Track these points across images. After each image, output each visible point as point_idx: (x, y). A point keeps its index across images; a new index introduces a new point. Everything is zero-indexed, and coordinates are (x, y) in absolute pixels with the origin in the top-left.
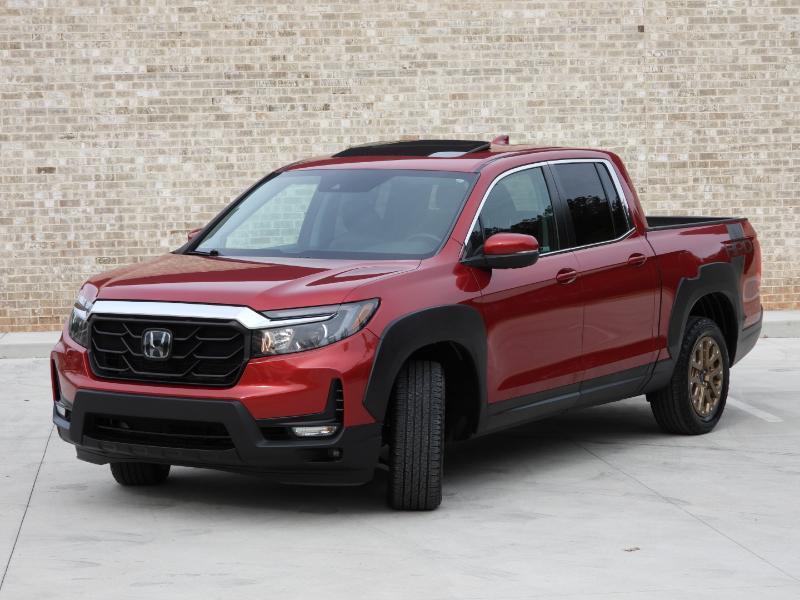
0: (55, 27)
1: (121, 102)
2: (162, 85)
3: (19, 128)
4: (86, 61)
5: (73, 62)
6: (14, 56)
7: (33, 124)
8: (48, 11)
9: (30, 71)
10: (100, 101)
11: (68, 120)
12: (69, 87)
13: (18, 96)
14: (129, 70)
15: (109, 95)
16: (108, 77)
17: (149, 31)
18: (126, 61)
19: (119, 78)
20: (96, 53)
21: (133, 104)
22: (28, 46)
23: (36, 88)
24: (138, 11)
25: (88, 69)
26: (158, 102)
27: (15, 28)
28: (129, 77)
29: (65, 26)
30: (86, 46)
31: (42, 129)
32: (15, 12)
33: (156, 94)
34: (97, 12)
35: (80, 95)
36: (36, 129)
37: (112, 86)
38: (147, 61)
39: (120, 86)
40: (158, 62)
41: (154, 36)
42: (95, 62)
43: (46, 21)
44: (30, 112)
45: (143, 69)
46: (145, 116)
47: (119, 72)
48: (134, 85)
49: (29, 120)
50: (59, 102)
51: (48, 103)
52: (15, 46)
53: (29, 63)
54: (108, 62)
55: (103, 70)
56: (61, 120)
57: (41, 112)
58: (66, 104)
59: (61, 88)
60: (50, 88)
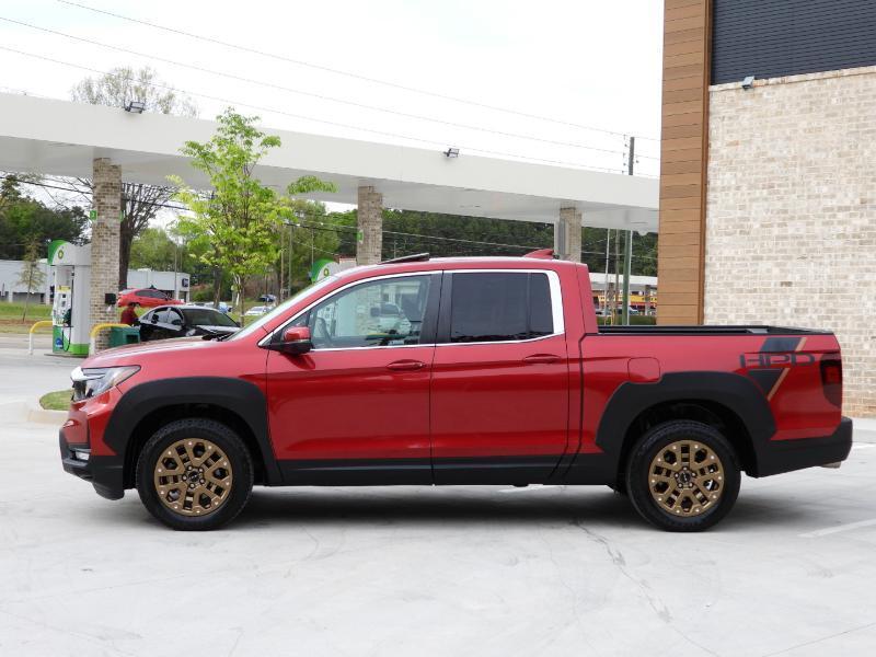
0: (798, 170)
1: (840, 229)
2: (871, 215)
3: (770, 251)
4: (818, 196)
5: (809, 197)
6: (770, 194)
7: (780, 247)
8: (794, 158)
9: (779, 205)
10: (826, 229)
11: (803, 244)
12: (806, 217)
13: (771, 225)
14: (847, 203)
15: (832, 223)
16: (832, 209)
17: (863, 169)
18: (846, 195)
19: (840, 209)
20: (825, 189)
21: (850, 230)
22: (780, 185)
23: (784, 219)
24: (856, 154)
25: (820, 203)
26: (867, 228)
27: (772, 172)
28: (847, 208)
29: (805, 169)
30: (818, 184)
31: (785, 251)
32: (772, 160)
33: (865, 221)
34: (827, 156)
35: (812, 224)
36: (781, 251)
37: (834, 216)
38: (861, 194)
39: (841, 216)
40: (869, 195)
41: (867, 174)
42: (825, 196)
43: (792, 165)
44: (778, 238)
45: (858, 201)
46: (857, 240)
47: (840, 204)
48: (851, 215)
49: (777, 244)
50: (798, 230)
51: (791, 231)
52: (772, 187)
53: (781, 199)
54: (833, 196)
55: (829, 203)
56: (799, 244)
57: (785, 238)
58: (802, 232)
59: (800, 218)
60: (792, 218)
